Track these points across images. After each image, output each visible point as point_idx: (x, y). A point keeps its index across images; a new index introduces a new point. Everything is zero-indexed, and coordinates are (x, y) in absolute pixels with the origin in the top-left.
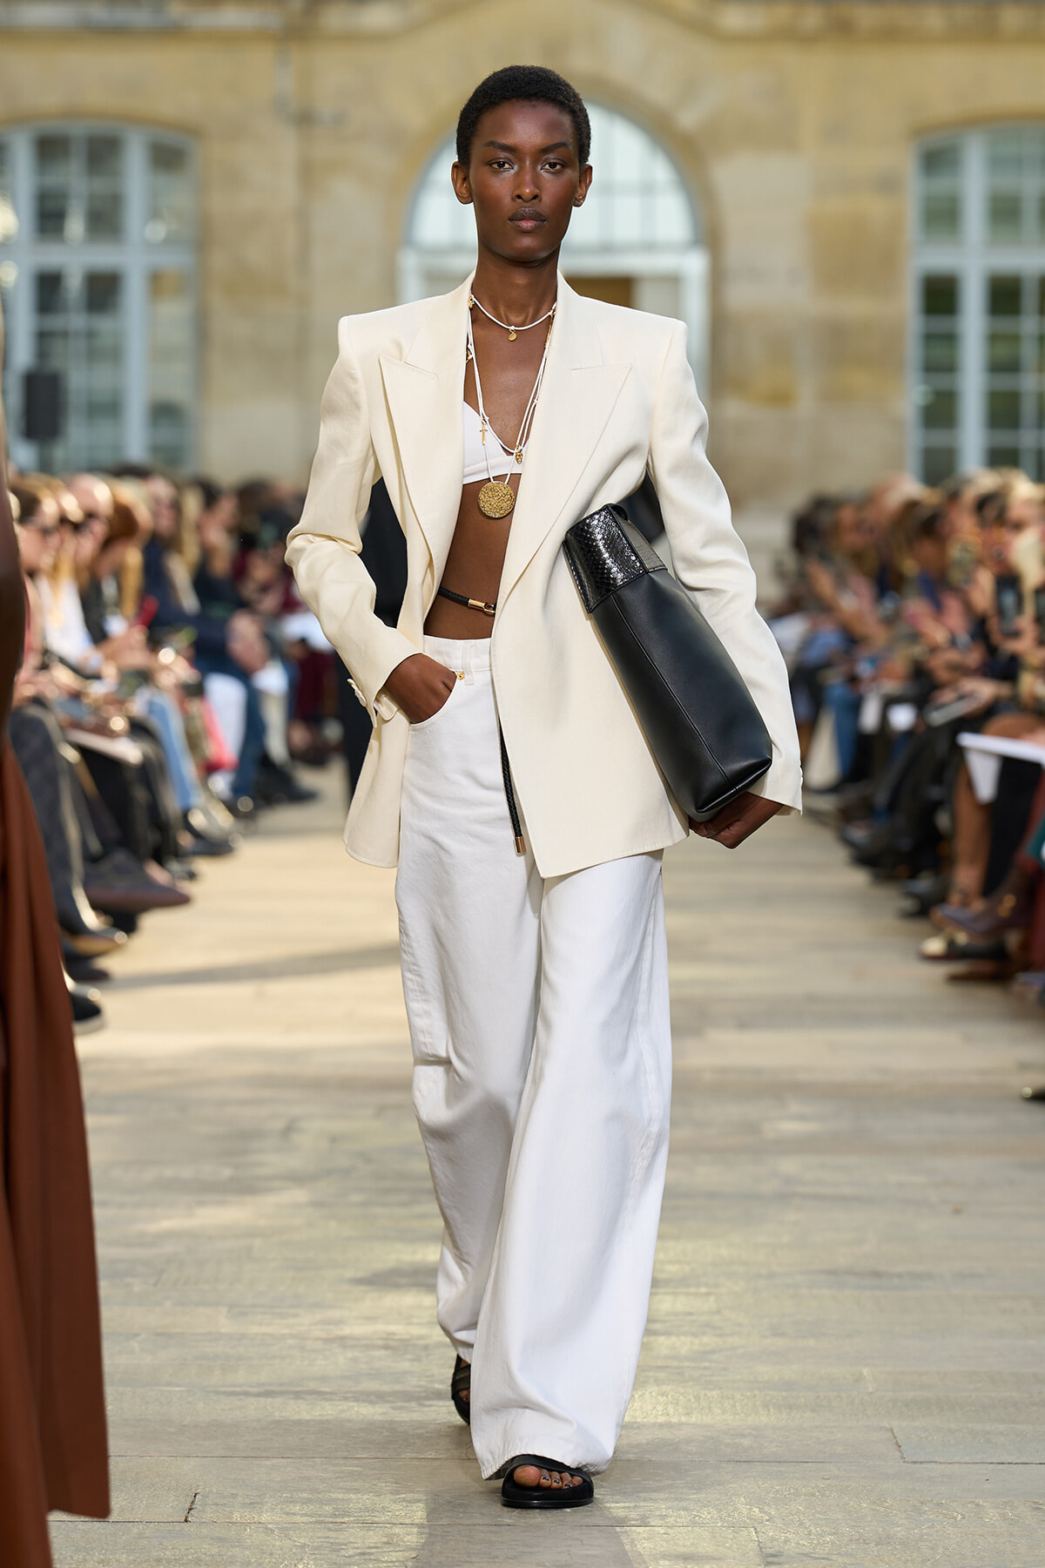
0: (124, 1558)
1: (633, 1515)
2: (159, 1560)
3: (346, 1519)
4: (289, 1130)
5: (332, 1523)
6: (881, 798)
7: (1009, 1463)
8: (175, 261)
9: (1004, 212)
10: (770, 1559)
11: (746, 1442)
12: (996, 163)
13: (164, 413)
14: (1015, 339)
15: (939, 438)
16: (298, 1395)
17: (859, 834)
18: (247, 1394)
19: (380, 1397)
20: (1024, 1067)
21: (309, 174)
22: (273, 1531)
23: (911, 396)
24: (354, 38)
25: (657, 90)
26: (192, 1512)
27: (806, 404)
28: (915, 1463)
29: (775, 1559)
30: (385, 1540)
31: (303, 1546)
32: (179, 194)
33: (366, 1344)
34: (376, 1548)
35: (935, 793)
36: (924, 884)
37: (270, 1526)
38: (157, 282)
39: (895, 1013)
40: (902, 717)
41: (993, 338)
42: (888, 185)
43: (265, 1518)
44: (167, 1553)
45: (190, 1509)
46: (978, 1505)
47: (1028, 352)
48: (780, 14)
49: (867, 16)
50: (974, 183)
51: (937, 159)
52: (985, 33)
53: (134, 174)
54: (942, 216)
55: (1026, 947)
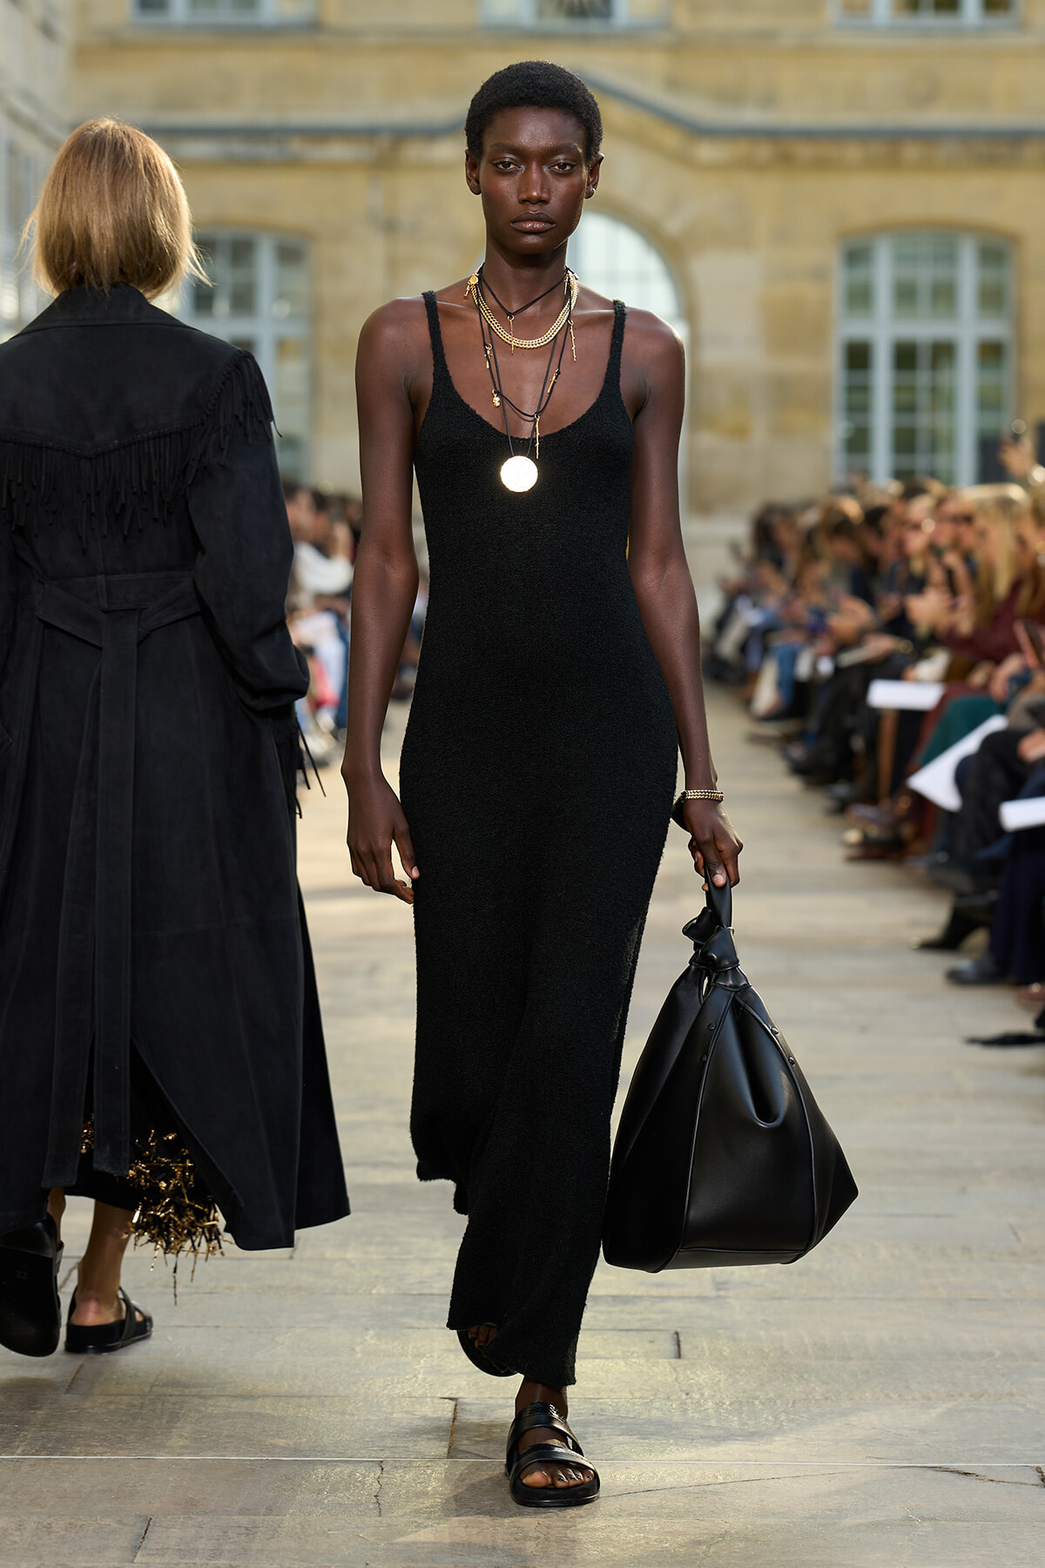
0: (245, 1285)
2: (270, 1286)
3: (409, 1257)
4: (373, 969)
5: (399, 1259)
6: (813, 724)
7: (898, 1216)
8: (295, 331)
9: (905, 295)
12: (900, 259)
13: (288, 443)
14: (912, 389)
15: (858, 461)
16: (375, 1165)
17: (798, 752)
20: (914, 924)
22: (354, 1265)
23: (836, 430)
24: (426, 167)
25: (651, 205)
27: (759, 435)
29: (723, 1286)
31: (377, 1277)
32: (298, 281)
35: (849, 721)
36: (842, 790)
37: (354, 1262)
38: (282, 346)
39: (820, 885)
40: (826, 667)
41: (898, 389)
42: (819, 275)
43: (349, 1255)
44: (276, 1280)
47: (923, 398)
48: (740, 149)
49: (804, 151)
50: (883, 273)
51: (856, 255)
52: (892, 163)
53: (265, 267)
54: (860, 298)
55: (919, 834)
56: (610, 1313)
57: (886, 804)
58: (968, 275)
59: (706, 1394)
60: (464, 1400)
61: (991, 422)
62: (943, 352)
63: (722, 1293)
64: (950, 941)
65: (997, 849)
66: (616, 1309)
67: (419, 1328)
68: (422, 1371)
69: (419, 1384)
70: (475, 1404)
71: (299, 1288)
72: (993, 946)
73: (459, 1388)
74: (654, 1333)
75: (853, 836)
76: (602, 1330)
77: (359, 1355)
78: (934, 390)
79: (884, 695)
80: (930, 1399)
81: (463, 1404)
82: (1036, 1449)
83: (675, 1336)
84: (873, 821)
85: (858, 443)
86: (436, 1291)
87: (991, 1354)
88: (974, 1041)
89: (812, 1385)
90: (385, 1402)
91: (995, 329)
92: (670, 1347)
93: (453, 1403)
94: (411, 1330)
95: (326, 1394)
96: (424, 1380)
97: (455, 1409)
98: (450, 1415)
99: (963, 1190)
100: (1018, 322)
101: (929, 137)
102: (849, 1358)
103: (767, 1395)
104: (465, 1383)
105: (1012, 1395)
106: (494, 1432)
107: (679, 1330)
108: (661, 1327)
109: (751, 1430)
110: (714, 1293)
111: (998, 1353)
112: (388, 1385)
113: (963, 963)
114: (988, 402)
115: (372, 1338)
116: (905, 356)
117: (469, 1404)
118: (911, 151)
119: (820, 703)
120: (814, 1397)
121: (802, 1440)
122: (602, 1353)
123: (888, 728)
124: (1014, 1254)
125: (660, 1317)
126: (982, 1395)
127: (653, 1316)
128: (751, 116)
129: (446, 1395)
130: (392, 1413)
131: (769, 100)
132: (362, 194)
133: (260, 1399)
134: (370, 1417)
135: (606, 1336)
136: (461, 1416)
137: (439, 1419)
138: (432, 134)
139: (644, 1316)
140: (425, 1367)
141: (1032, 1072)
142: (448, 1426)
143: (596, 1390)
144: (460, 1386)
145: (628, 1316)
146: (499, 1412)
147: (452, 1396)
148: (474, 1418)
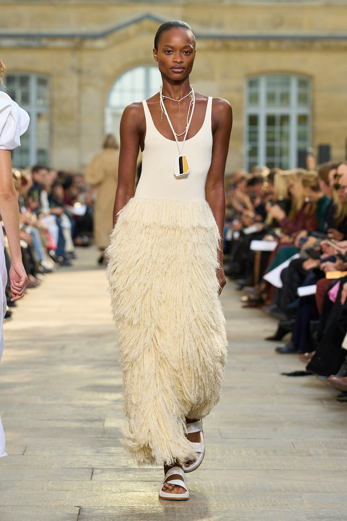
0: (5, 465)
2: (14, 465)
3: (67, 454)
4: (63, 347)
5: (63, 455)
6: (231, 257)
7: (251, 439)
8: (45, 110)
9: (271, 97)
12: (269, 84)
13: (41, 152)
14: (273, 133)
15: (253, 159)
16: (58, 420)
18: (43, 420)
19: (80, 421)
20: (266, 331)
21: (81, 87)
22: (46, 457)
23: (245, 148)
24: (93, 49)
26: (25, 452)
28: (225, 438)
30: (77, 460)
31: (54, 461)
32: (45, 92)
33: (78, 407)
34: (75, 462)
36: (241, 281)
37: (46, 456)
38: (40, 116)
39: (232, 316)
40: (237, 235)
41: (268, 133)
42: (239, 90)
43: (45, 454)
44: (17, 463)
45: (25, 451)
46: (240, 450)
47: (277, 136)
48: (210, 43)
49: (233, 44)
50: (263, 90)
51: (253, 83)
52: (266, 49)
53: (33, 87)
54: (254, 99)
55: (268, 298)
56: (140, 475)
57: (257, 286)
58: (294, 90)
60: (83, 507)
61: (302, 145)
62: (285, 119)
64: (278, 337)
65: (295, 304)
67: (69, 481)
68: (68, 496)
69: (67, 501)
70: (87, 509)
71: (25, 465)
72: (293, 339)
73: (81, 502)
74: (156, 482)
75: (245, 298)
76: (137, 481)
77: (45, 491)
78: (281, 133)
79: (257, 246)
80: (256, 506)
84: (251, 292)
85: (253, 152)
86: (76, 467)
87: (280, 490)
88: (284, 374)
89: (213, 501)
90: (54, 508)
91: (304, 110)
93: (79, 508)
94: (66, 481)
95: (32, 505)
96: (69, 500)
97: (79, 510)
98: (78, 513)
99: (276, 429)
100: (313, 108)
101: (280, 39)
102: (227, 492)
104: (84, 501)
105: (287, 505)
106: (93, 519)
108: (159, 480)
111: (283, 489)
112: (55, 501)
113: (282, 345)
114: (302, 137)
115: (50, 484)
116: (271, 121)
117: (85, 509)
118: (273, 44)
119: (235, 249)
120: (213, 506)
122: (135, 490)
123: (258, 258)
124: (292, 453)
125: (158, 476)
126: (276, 505)
127: (156, 476)
128: (213, 31)
129: (77, 505)
130: (56, 512)
131: (220, 25)
132: (69, 59)
133: (7, 507)
134: (47, 513)
135: (138, 483)
136: (81, 513)
137: (73, 514)
138: (95, 37)
139: (152, 476)
140: (69, 495)
141: (305, 386)
142: (76, 517)
143: (133, 503)
144: (82, 502)
145: (147, 476)
146: (96, 512)
147: (79, 506)
148: (86, 514)
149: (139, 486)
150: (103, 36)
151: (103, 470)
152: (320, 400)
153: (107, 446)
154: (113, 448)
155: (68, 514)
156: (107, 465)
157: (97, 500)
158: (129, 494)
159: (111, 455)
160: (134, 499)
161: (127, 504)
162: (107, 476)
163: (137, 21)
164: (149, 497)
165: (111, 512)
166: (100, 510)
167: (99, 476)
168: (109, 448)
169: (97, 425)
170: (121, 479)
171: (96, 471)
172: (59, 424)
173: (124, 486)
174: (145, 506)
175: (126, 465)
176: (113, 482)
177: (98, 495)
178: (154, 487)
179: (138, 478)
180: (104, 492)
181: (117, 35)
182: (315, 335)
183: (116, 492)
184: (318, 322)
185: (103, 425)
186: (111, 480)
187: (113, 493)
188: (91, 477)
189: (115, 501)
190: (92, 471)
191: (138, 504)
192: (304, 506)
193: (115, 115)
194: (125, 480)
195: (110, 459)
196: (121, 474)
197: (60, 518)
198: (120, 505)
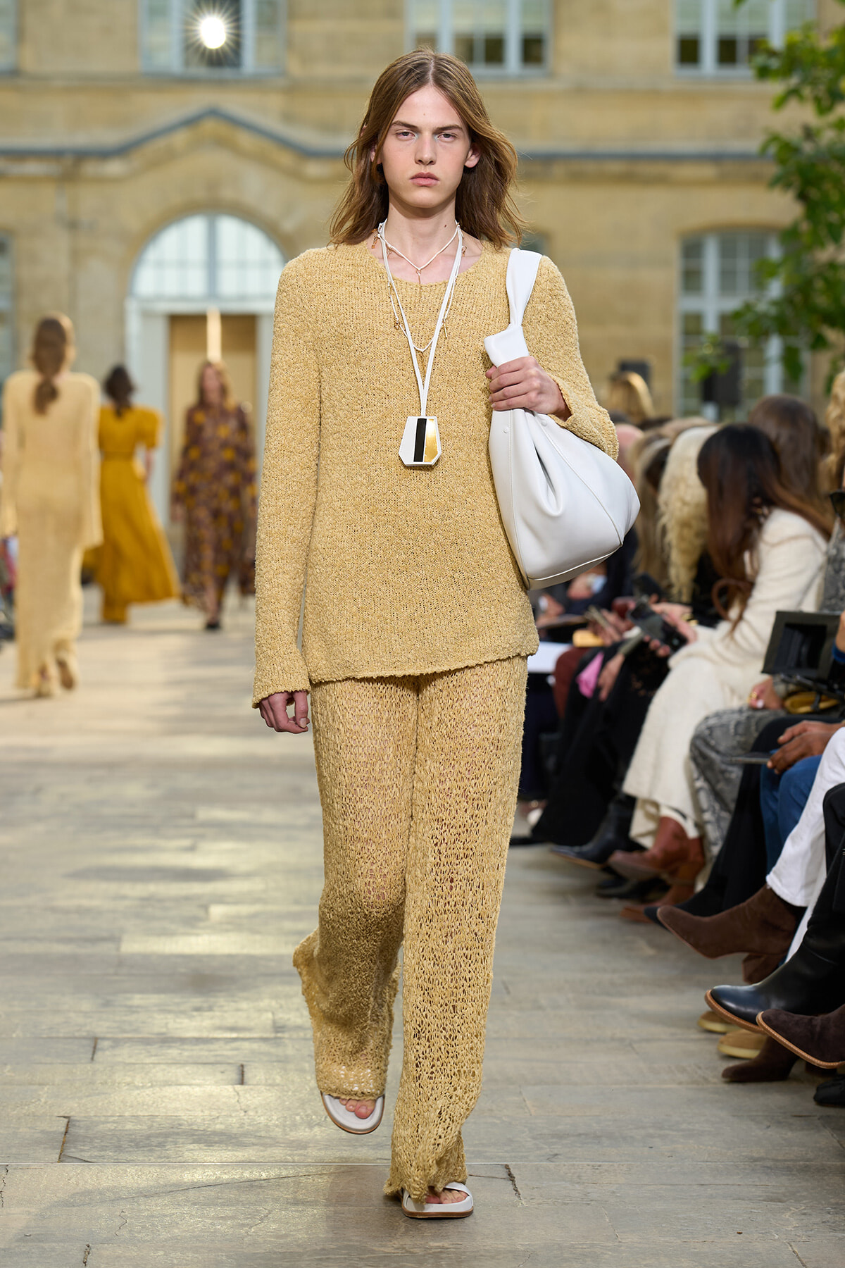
1: (205, 1005)
3: (43, 1009)
4: (38, 790)
5: (36, 1011)
10: (279, 1030)
11: (273, 964)
16: (24, 939)
19: (69, 940)
21: (76, 256)
24: (101, 180)
25: (271, 209)
30: (64, 1020)
31: (17, 1024)
32: (3, 266)
33: (66, 912)
34: (59, 1025)
48: (338, 167)
59: (260, 1111)
60: (75, 1118)
63: (279, 1035)
66: (197, 1047)
68: (45, 1096)
69: (42, 1106)
70: (83, 1121)
74: (225, 1065)
76: (186, 1063)
81: (75, 1121)
82: (507, 1152)
83: (241, 1068)
86: (61, 1035)
90: (14, 1120)
92: (234, 1075)
93: (66, 1120)
94: (40, 1065)
96: (46, 1103)
97: (68, 1125)
98: (63, 1130)
103: (306, 1112)
104: (76, 1105)
105: (491, 1110)
107: (244, 1063)
108: (231, 1061)
109: (292, 1139)
110: (273, 1035)
112: (17, 1107)
115: (8, 1071)
117: (78, 1121)
121: (329, 1146)
122: (182, 1081)
125: (230, 1053)
127: (225, 1053)
129: (62, 1114)
130: (18, 1129)
132: (51, 200)
135: (187, 1068)
136: (71, 1130)
137: (54, 1132)
138: (105, 154)
139: (219, 1053)
140: (47, 1093)
141: (530, 866)
142: (61, 1138)
143: (176, 1109)
144: (72, 1107)
145: (206, 1053)
146: (101, 1127)
147: (66, 1115)
148: (82, 1132)
149: (189, 1074)
150: (121, 152)
151: (117, 1043)
152: (561, 894)
153: (126, 992)
154: (138, 996)
155: (43, 1132)
156: (125, 1031)
157: (103, 1104)
158: (169, 1091)
159: (132, 1010)
160: (180, 1101)
161: (164, 1110)
162: (124, 1054)
163: (191, 122)
164: (210, 1096)
165: (133, 1128)
166: (109, 1122)
167: (107, 1053)
168: (128, 995)
169: (105, 948)
170: (153, 1059)
171: (102, 1044)
172: (27, 948)
173: (159, 1073)
174: (202, 1114)
175: (164, 1030)
176: (137, 1066)
177: (106, 1093)
178: (219, 1076)
179: (188, 1057)
180: (118, 1087)
181: (150, 149)
182: (551, 763)
183: (142, 1087)
184: (556, 736)
185: (118, 949)
186: (132, 1060)
187: (138, 1088)
188: (90, 1056)
189: (139, 1104)
190: (94, 1044)
191: (188, 1110)
192: (526, 1113)
193: (147, 315)
194: (161, 1061)
195: (133, 1017)
196: (154, 1049)
197: (26, 1141)
198: (150, 1114)
